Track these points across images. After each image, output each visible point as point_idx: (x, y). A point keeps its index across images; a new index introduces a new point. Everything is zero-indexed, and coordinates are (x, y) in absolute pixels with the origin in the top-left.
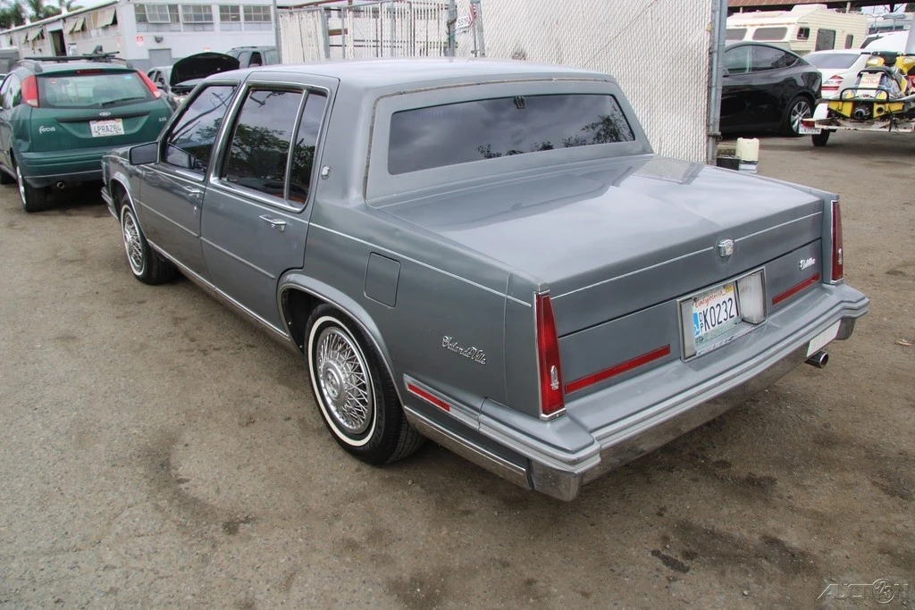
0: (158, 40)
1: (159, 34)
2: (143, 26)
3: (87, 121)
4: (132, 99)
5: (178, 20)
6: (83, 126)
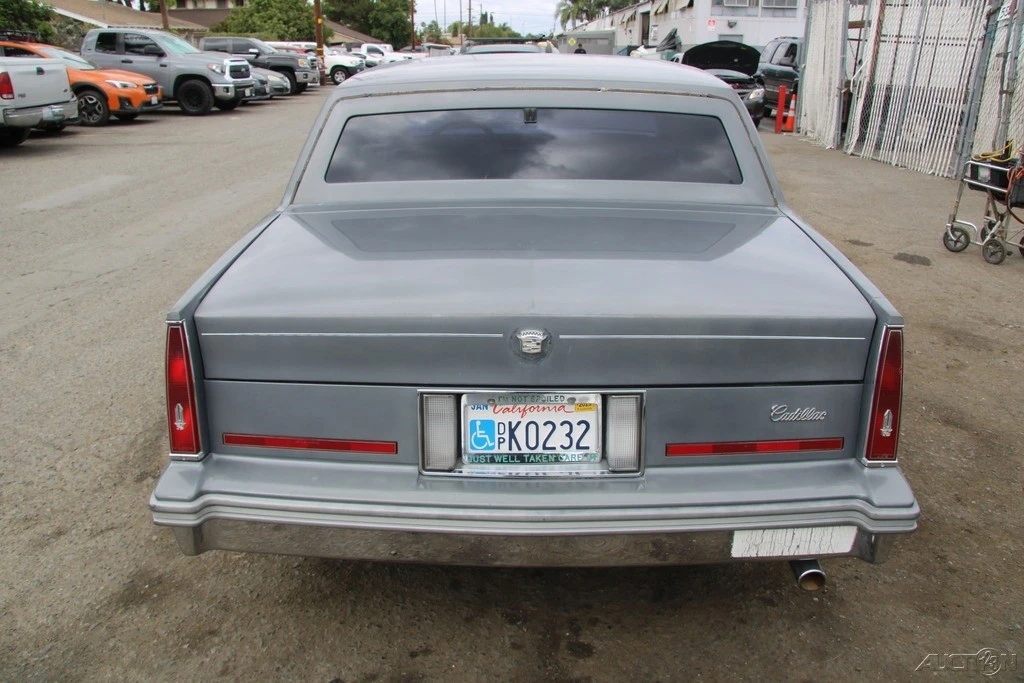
0: (731, 25)
1: (732, 19)
2: (718, 9)
5: (757, 4)
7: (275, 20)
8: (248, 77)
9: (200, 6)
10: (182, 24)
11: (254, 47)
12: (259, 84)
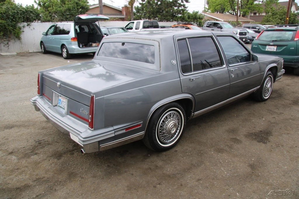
3: (266, 45)
4: (284, 40)
6: (264, 46)
7: (277, 19)
8: (246, 35)
9: (260, 14)
10: (246, 20)
11: (258, 27)
12: (252, 38)
